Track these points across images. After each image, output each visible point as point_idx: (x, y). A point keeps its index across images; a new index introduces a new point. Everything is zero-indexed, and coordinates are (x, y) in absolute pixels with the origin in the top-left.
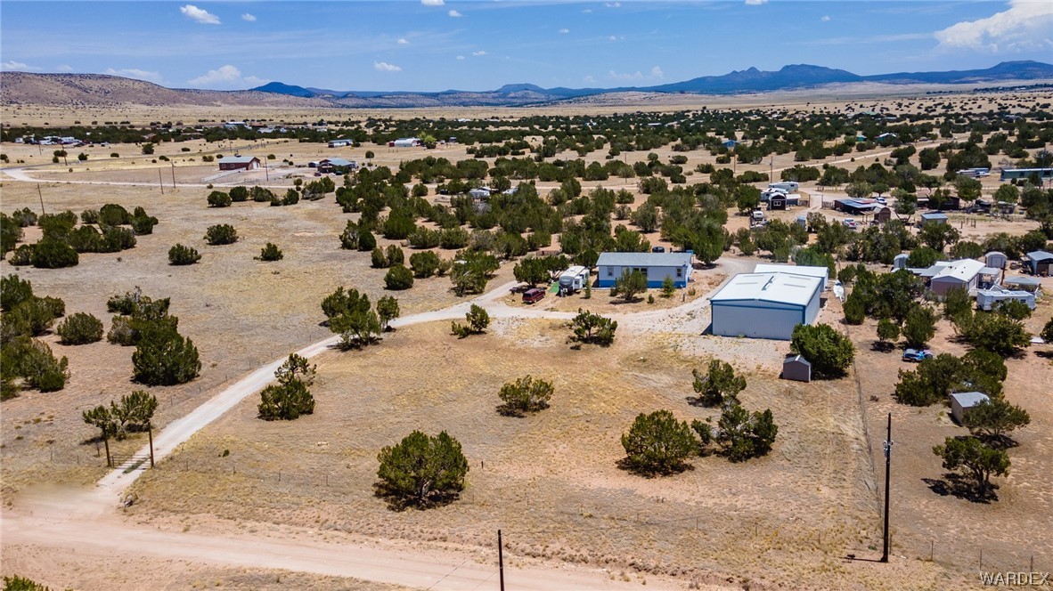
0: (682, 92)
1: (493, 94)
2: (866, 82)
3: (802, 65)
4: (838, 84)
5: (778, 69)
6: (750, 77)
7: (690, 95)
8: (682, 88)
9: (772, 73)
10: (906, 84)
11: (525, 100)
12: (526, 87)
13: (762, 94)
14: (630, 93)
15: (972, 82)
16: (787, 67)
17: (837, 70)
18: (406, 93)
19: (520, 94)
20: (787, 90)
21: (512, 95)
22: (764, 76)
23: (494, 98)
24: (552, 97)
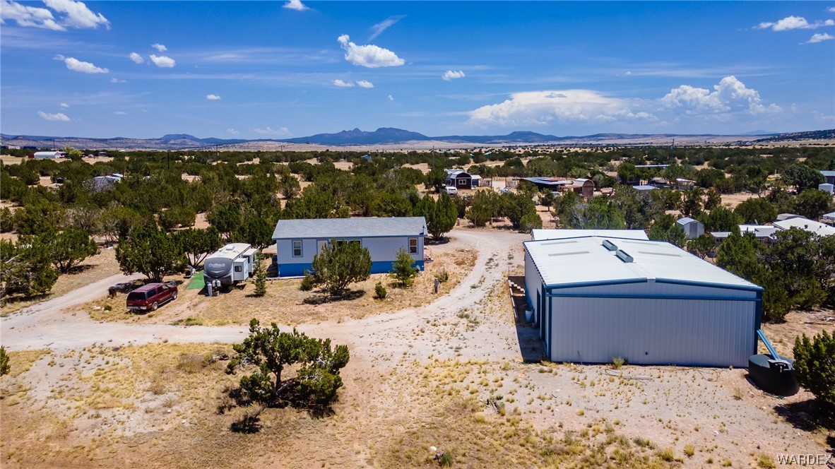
0: (308, 143)
1: (156, 141)
2: (433, 141)
3: (390, 128)
4: (415, 141)
5: (374, 130)
6: (355, 135)
7: (314, 145)
8: (307, 140)
9: (370, 133)
10: (458, 143)
11: (183, 146)
12: (184, 137)
13: (364, 146)
14: (268, 142)
15: (496, 143)
16: (380, 129)
17: (413, 132)
18: (77, 138)
19: (179, 141)
20: (381, 144)
21: (172, 142)
22: (365, 134)
23: (156, 143)
24: (206, 144)
